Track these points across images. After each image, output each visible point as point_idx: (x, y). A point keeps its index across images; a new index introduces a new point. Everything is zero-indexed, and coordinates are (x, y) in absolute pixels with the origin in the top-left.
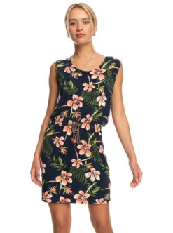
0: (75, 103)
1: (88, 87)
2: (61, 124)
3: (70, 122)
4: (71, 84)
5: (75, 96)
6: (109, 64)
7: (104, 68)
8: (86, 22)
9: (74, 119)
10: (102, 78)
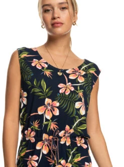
0: (48, 110)
1: (65, 89)
2: (33, 140)
3: (45, 136)
4: (44, 84)
5: (48, 101)
6: (89, 67)
7: (83, 70)
8: (63, 8)
9: (51, 133)
10: (81, 80)
